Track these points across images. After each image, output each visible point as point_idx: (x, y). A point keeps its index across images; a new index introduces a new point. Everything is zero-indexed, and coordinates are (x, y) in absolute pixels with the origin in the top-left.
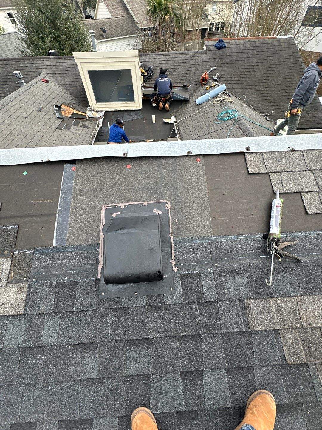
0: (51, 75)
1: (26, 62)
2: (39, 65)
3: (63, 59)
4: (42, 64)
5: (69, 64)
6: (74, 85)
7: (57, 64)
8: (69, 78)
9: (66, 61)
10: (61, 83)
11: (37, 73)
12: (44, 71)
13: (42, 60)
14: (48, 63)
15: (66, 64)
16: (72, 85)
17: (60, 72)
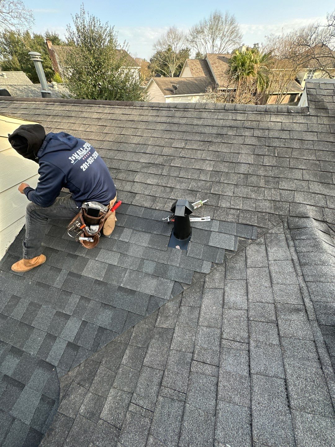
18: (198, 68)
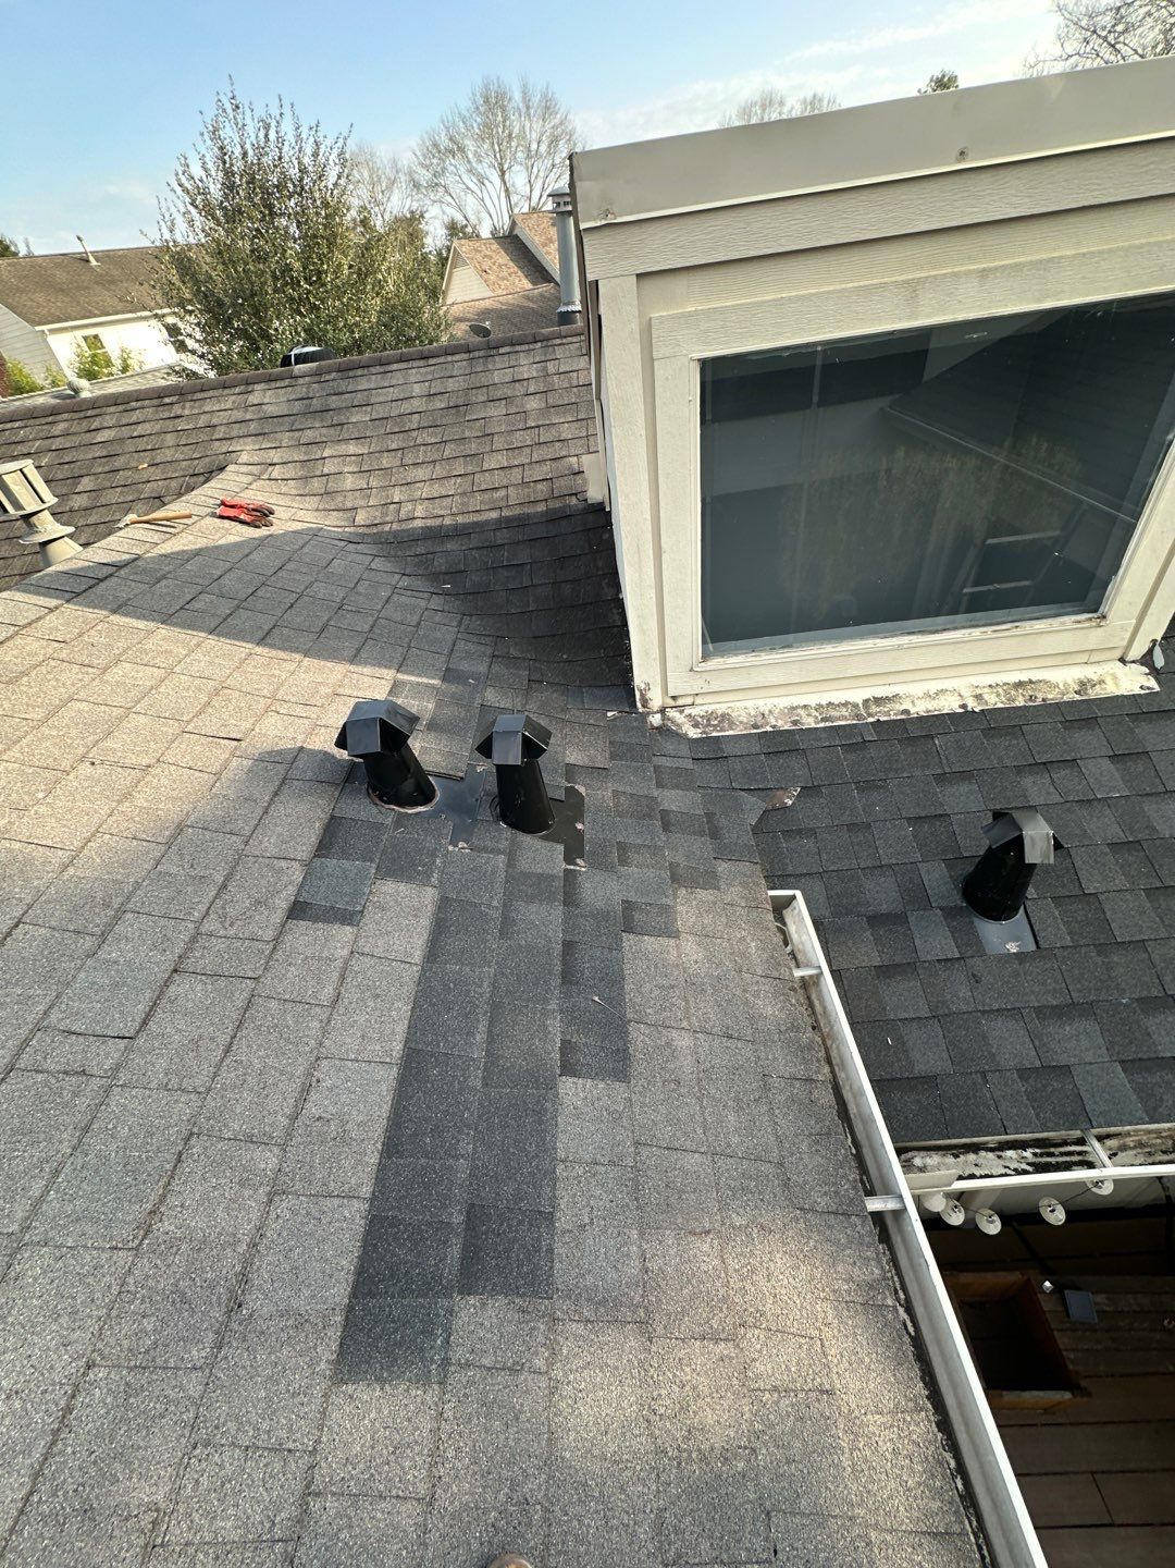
0: (290, 471)
2: (215, 421)
3: (373, 370)
4: (240, 415)
11: (200, 467)
12: (248, 451)
13: (237, 390)
14: (275, 401)
17: (352, 448)
18: (500, 266)
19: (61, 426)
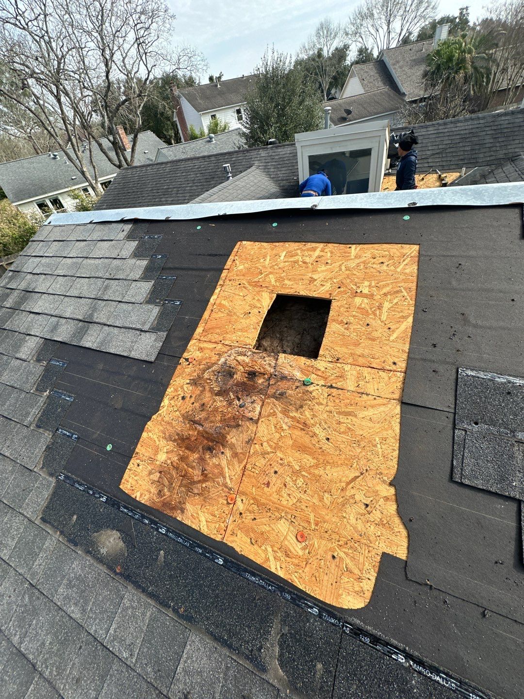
0: (263, 167)
1: (239, 155)
2: (252, 157)
3: (282, 147)
4: (256, 156)
5: (288, 152)
6: (288, 178)
7: (274, 154)
8: (283, 169)
9: (285, 149)
10: (272, 176)
11: (248, 166)
12: (257, 163)
13: (257, 151)
14: (263, 153)
15: (284, 153)
16: (285, 178)
17: (274, 163)
18: (371, 76)
19: (226, 157)
